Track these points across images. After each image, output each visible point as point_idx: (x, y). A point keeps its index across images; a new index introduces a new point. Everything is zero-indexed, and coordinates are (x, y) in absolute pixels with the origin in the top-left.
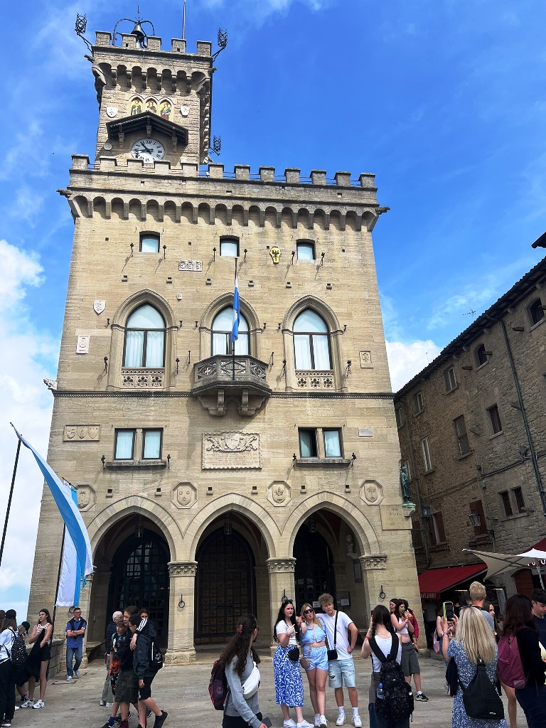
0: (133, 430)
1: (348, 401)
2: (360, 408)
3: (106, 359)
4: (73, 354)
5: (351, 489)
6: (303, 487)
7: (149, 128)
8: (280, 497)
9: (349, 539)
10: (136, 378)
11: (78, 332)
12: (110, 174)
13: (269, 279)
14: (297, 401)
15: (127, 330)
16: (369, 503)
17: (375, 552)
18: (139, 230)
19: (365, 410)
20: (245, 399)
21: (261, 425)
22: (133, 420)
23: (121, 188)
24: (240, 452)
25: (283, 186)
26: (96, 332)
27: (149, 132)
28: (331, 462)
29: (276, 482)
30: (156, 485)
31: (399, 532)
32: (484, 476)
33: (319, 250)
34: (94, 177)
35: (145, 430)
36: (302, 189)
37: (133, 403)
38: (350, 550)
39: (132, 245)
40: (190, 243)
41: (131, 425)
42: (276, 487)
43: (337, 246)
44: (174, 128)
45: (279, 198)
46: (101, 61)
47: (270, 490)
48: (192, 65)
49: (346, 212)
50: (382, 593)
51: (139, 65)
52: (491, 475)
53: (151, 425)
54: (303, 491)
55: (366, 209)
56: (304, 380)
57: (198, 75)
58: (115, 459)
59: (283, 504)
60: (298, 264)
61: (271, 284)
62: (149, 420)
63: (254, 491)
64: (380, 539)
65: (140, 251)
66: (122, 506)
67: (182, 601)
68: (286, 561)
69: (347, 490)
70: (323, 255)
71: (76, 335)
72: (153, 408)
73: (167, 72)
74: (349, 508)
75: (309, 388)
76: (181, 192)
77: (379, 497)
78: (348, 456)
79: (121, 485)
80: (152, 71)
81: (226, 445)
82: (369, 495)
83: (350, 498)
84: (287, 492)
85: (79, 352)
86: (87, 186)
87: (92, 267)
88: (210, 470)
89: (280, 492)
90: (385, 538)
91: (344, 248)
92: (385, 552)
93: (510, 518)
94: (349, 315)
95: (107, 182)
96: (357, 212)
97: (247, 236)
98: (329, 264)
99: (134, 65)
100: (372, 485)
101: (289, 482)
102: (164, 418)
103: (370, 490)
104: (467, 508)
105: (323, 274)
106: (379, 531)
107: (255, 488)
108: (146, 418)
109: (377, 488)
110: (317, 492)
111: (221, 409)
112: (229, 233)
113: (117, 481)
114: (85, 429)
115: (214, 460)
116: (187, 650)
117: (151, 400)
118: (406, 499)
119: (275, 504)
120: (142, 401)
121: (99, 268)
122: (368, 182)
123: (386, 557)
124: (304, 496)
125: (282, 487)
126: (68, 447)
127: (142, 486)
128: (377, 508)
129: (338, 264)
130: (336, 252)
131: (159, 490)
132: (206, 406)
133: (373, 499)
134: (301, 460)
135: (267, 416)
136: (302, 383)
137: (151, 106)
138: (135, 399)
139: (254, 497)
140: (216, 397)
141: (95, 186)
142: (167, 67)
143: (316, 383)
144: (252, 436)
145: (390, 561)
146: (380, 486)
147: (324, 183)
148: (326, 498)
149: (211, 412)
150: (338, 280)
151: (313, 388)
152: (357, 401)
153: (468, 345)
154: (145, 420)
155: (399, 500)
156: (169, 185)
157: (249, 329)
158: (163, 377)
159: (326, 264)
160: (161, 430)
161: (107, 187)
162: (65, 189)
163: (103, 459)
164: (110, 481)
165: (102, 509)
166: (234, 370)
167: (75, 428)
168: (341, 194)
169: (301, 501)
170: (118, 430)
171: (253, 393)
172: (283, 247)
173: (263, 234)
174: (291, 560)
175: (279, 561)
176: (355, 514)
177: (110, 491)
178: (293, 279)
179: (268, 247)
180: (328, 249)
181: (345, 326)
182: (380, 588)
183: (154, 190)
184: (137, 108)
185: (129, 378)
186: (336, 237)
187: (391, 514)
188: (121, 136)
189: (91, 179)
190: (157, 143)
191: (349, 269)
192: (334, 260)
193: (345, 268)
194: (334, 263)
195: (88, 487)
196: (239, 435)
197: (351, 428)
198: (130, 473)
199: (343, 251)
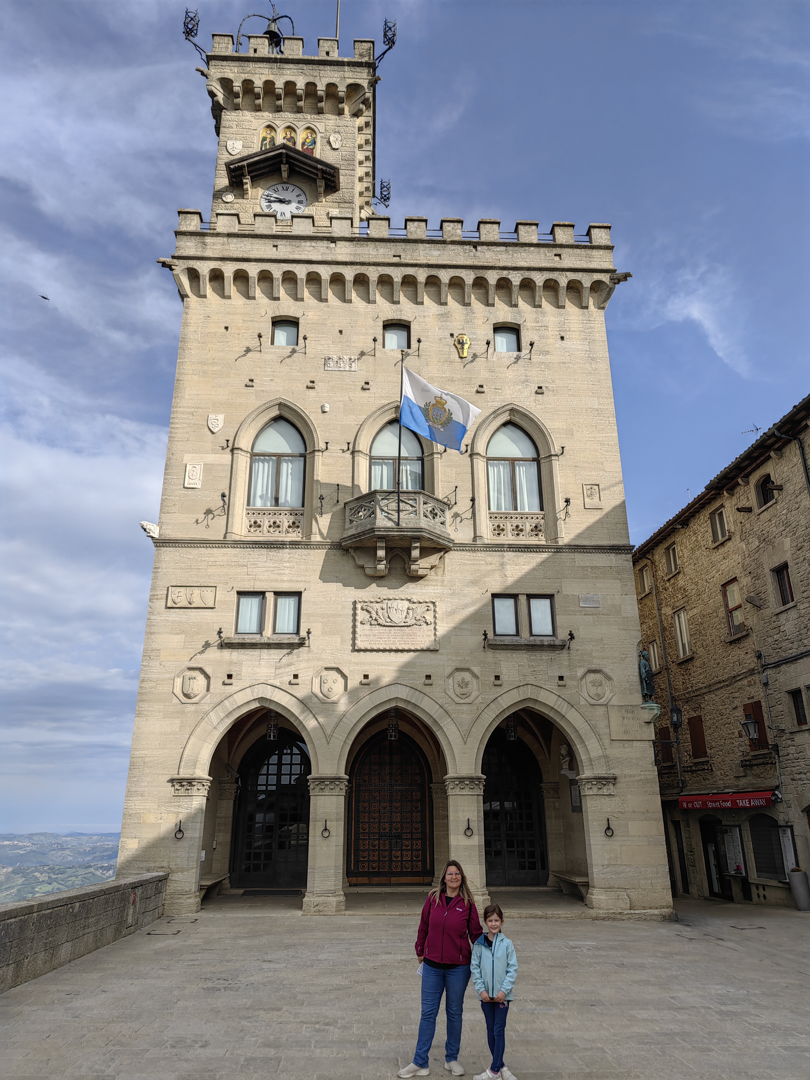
0: (262, 594)
1: (565, 557)
2: (582, 567)
3: (223, 496)
4: (180, 489)
5: (566, 681)
6: (497, 678)
7: (284, 168)
8: (464, 691)
9: (563, 752)
10: (266, 522)
11: (187, 458)
12: (230, 235)
13: (452, 380)
14: (490, 556)
15: (253, 455)
16: (593, 702)
17: (601, 771)
18: (271, 314)
19: (589, 570)
20: (415, 553)
21: (439, 590)
22: (260, 580)
23: (245, 256)
24: (407, 626)
25: (475, 245)
26: (212, 458)
27: (285, 175)
28: (538, 643)
29: (458, 670)
30: (293, 670)
31: (635, 744)
32: (765, 667)
33: (526, 338)
34: (209, 240)
35: (278, 594)
36: (503, 248)
37: (261, 555)
38: (565, 766)
39: (260, 336)
40: (341, 332)
41: (258, 587)
42: (459, 676)
43: (552, 332)
44: (319, 166)
45: (469, 262)
46: (219, 75)
47: (451, 681)
48: (347, 75)
49: (566, 281)
50: (609, 828)
51: (271, 78)
52: (777, 665)
53: (285, 587)
54: (498, 682)
55: (597, 277)
56: (502, 527)
57: (354, 88)
58: (236, 633)
59: (467, 700)
60: (495, 359)
62: (282, 581)
63: (428, 682)
64: (608, 752)
65: (272, 343)
66: (247, 696)
67: (326, 829)
68: (472, 779)
69: (561, 683)
70: (532, 344)
71: (184, 462)
72: (287, 565)
73: (311, 86)
74: (563, 708)
75: (509, 538)
76: (329, 258)
77: (608, 694)
78: (563, 635)
79: (244, 669)
80: (290, 86)
81: (389, 617)
82: (593, 691)
83: (566, 693)
84: (474, 684)
85: (188, 486)
86: (199, 254)
87: (205, 368)
88: (366, 650)
89: (463, 684)
90: (615, 751)
91: (563, 334)
92: (615, 772)
93: (804, 728)
94: (570, 433)
95: (227, 247)
96: (583, 282)
97: (421, 320)
98: (540, 358)
99: (264, 78)
100: (598, 676)
101: (476, 669)
102: (304, 579)
103: (594, 683)
104: (740, 713)
105: (533, 374)
106: (607, 742)
107: (428, 677)
108: (279, 578)
109: (604, 681)
110: (517, 684)
111: (381, 567)
112: (396, 316)
113: (240, 663)
114: (197, 591)
115: (371, 638)
116: (334, 893)
117: (285, 553)
118: (646, 697)
119: (458, 700)
120: (273, 553)
121: (215, 368)
122: (600, 237)
123: (615, 779)
124: (498, 689)
125: (467, 676)
126: (174, 615)
127: (273, 671)
128: (603, 709)
129: (554, 358)
130: (551, 341)
131: (296, 676)
132: (360, 562)
133: (599, 697)
134: (495, 640)
135: (447, 577)
136: (499, 530)
137: (289, 136)
138: (264, 551)
139: (427, 690)
140: (374, 550)
141: (208, 253)
142: (311, 80)
143: (518, 530)
144: (424, 605)
145: (621, 785)
146: (609, 678)
147: (535, 240)
148: (529, 693)
149: (368, 571)
150: (553, 381)
151: (514, 538)
152: (578, 556)
153: (747, 476)
154: (276, 581)
155: (637, 698)
156: (312, 248)
157: (423, 453)
158: (302, 522)
159: (535, 358)
160: (298, 594)
161: (226, 254)
162: (168, 260)
163: (220, 632)
164: (231, 663)
165: (219, 700)
166: (399, 511)
167: (182, 589)
168: (559, 255)
169: (494, 697)
170: (240, 594)
171: (426, 544)
172: (474, 334)
173: (444, 316)
174: (479, 779)
175: (461, 780)
176: (573, 716)
177: (230, 676)
178: (487, 380)
179: (452, 335)
180: (540, 337)
181: (563, 448)
182: (605, 822)
183: (291, 257)
184: (268, 140)
185: (255, 522)
186: (552, 319)
187: (623, 718)
188: (247, 180)
189: (204, 244)
190: (297, 189)
191: (570, 365)
192: (547, 353)
193: (564, 363)
194: (548, 357)
195: (201, 670)
196: (406, 604)
197: (568, 595)
198: (256, 652)
199: (562, 338)
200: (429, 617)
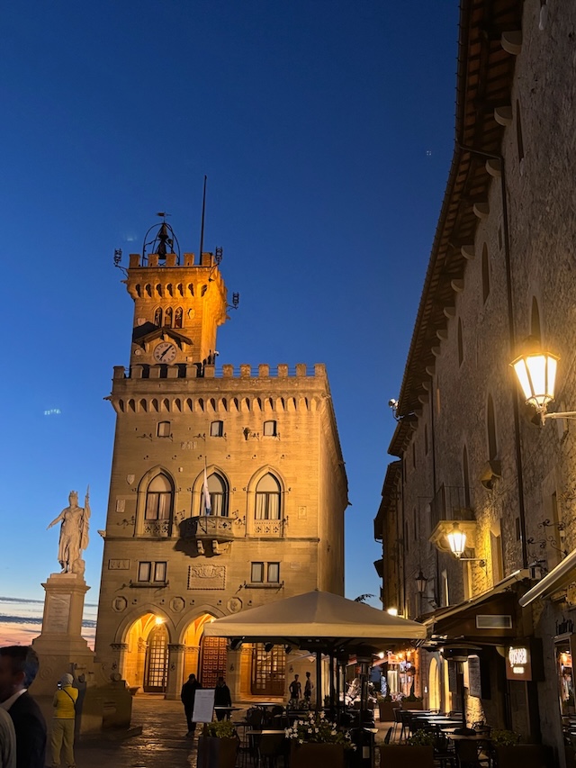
0: (150, 563)
1: (287, 543)
2: (294, 548)
3: (133, 517)
6: (251, 602)
10: (152, 527)
11: (118, 497)
12: (138, 380)
13: (241, 453)
14: (252, 543)
18: (157, 420)
19: (296, 549)
20: (215, 545)
22: (149, 556)
23: (145, 391)
24: (212, 578)
26: (129, 497)
27: (165, 339)
29: (233, 598)
30: (162, 598)
33: (279, 428)
34: (128, 383)
35: (156, 563)
37: (150, 544)
40: (190, 428)
41: (148, 559)
43: (292, 424)
45: (252, 389)
47: (229, 603)
48: (197, 277)
49: (299, 398)
53: (160, 560)
54: (250, 604)
55: (315, 395)
56: (260, 528)
58: (138, 581)
59: (236, 612)
61: (243, 457)
63: (220, 603)
65: (158, 435)
66: (142, 610)
71: (117, 499)
72: (161, 549)
76: (184, 390)
78: (281, 582)
79: (142, 598)
80: (169, 286)
81: (204, 574)
84: (239, 604)
85: (118, 511)
86: (123, 391)
88: (193, 589)
89: (236, 605)
94: (295, 479)
95: (137, 386)
97: (228, 420)
98: (286, 439)
101: (242, 598)
102: (168, 555)
105: (281, 448)
107: (220, 601)
111: (200, 551)
112: (216, 419)
113: (140, 595)
114: (121, 561)
115: (196, 583)
117: (160, 543)
119: (232, 612)
120: (155, 543)
121: (131, 451)
122: (319, 371)
125: (237, 601)
126: (112, 573)
127: (154, 598)
129: (290, 439)
130: (291, 429)
131: (163, 601)
132: (192, 548)
134: (251, 585)
135: (232, 554)
136: (258, 530)
137: (169, 312)
138: (151, 542)
139: (219, 607)
141: (127, 391)
143: (267, 530)
147: (285, 375)
150: (290, 451)
151: (265, 534)
152: (292, 543)
157: (226, 490)
158: (169, 527)
159: (281, 440)
161: (136, 391)
163: (131, 580)
164: (136, 594)
165: (131, 611)
166: (207, 526)
167: (116, 561)
170: (140, 563)
171: (220, 539)
172: (253, 427)
177: (135, 601)
178: (258, 452)
179: (243, 428)
180: (285, 428)
181: (289, 489)
183: (167, 390)
184: (158, 315)
185: (148, 528)
186: (292, 417)
188: (147, 345)
189: (126, 385)
190: (172, 346)
191: (299, 443)
193: (296, 442)
195: (124, 598)
196: (212, 567)
197: (285, 563)
198: (146, 590)
200: (222, 574)
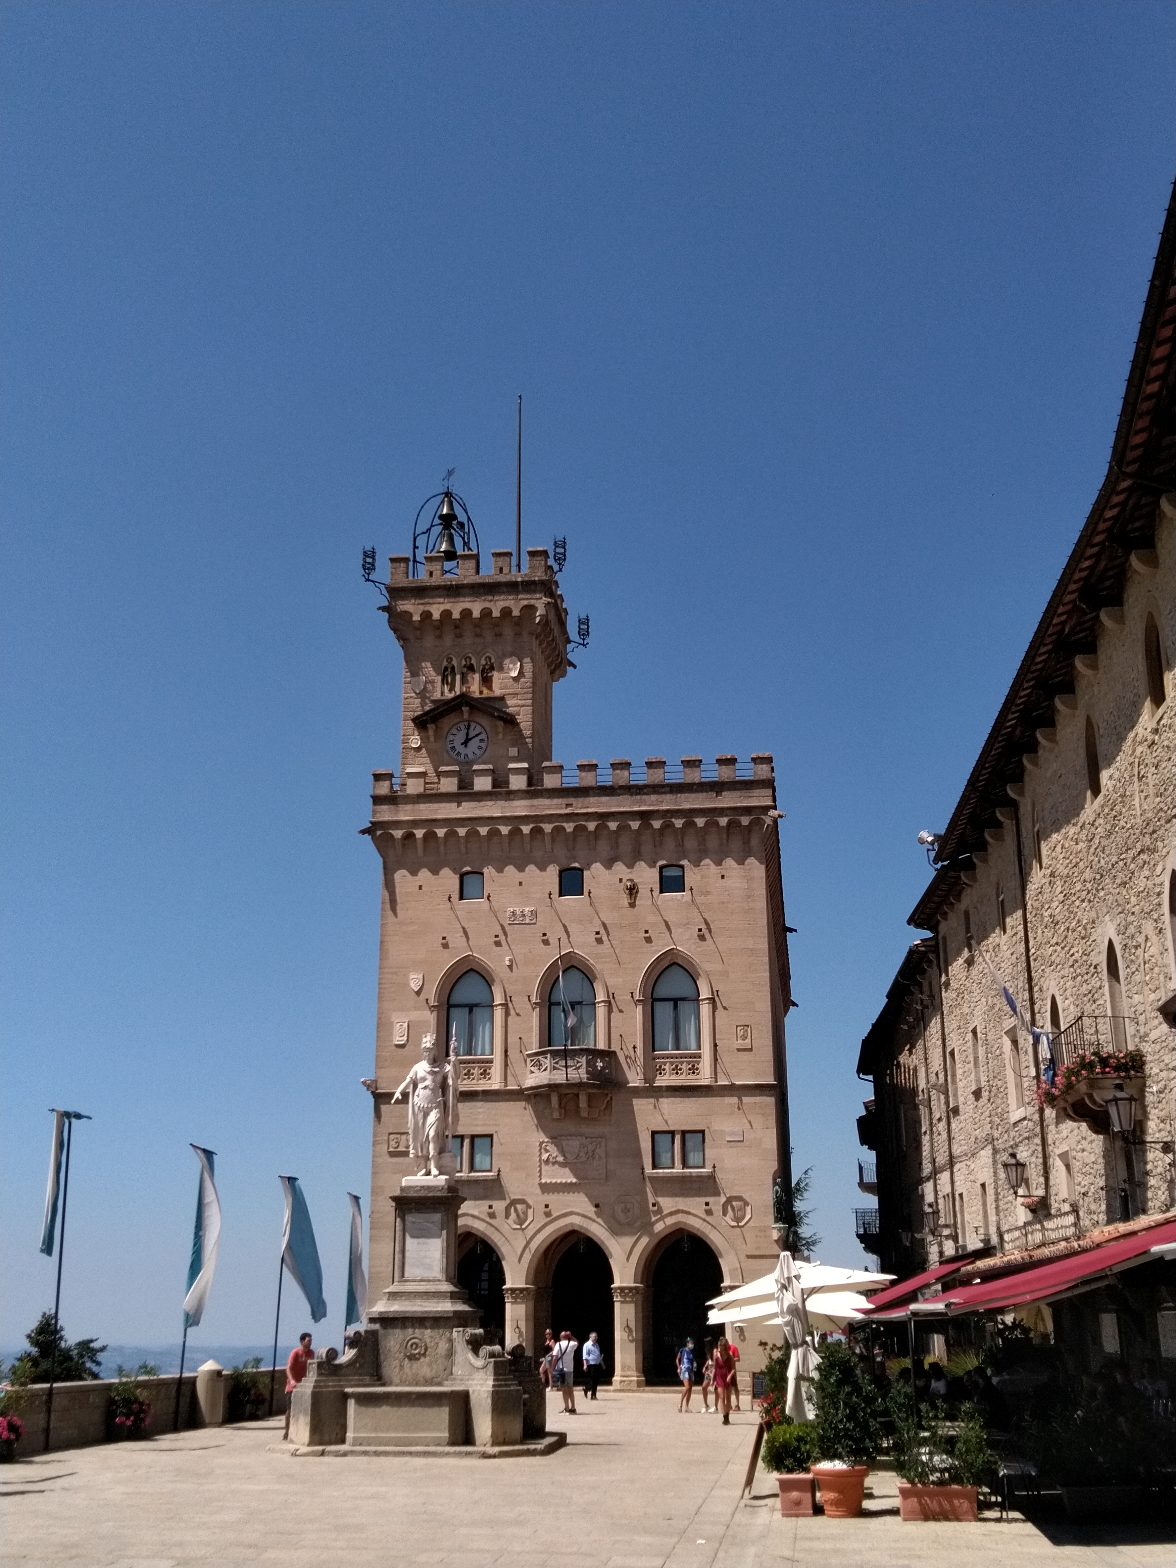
2: (730, 1104)
4: (391, 1046)
5: (711, 1207)
6: (654, 1204)
7: (465, 709)
11: (396, 1015)
13: (621, 926)
14: (651, 1096)
15: (450, 1006)
16: (735, 1223)
18: (459, 869)
19: (736, 1106)
20: (582, 1104)
21: (607, 1128)
23: (433, 818)
24: (580, 1163)
25: (641, 788)
27: (466, 716)
28: (689, 1173)
30: (488, 1202)
31: (766, 1259)
33: (689, 878)
34: (400, 804)
35: (474, 1137)
36: (666, 789)
39: (450, 897)
40: (521, 884)
42: (623, 1204)
43: (713, 871)
45: (635, 809)
46: (400, 608)
47: (616, 1208)
48: (520, 596)
49: (726, 822)
51: (448, 608)
53: (479, 1131)
54: (655, 1209)
55: (755, 814)
56: (663, 1066)
60: (659, 903)
61: (623, 935)
62: (477, 1125)
63: (597, 1209)
64: (742, 1265)
65: (461, 898)
68: (633, 1289)
69: (708, 1207)
71: (392, 1021)
72: (481, 1111)
73: (486, 614)
74: (709, 1230)
75: (669, 1078)
76: (509, 814)
77: (747, 1217)
78: (710, 1166)
80: (466, 613)
81: (564, 1155)
82: (733, 1215)
83: (710, 1218)
84: (635, 1210)
85: (397, 1043)
86: (393, 819)
88: (546, 1184)
89: (627, 1209)
90: (749, 1265)
91: (723, 873)
94: (724, 973)
95: (417, 808)
96: (741, 821)
97: (593, 866)
98: (702, 899)
99: (442, 608)
100: (739, 1202)
101: (636, 1198)
102: (494, 1122)
103: (734, 1208)
105: (694, 914)
106: (743, 1257)
107: (598, 1204)
108: (475, 1122)
109: (744, 1206)
110: (671, 1209)
111: (555, 1114)
112: (571, 864)
115: (550, 1173)
117: (479, 1100)
118: (778, 1220)
120: (469, 1100)
121: (414, 927)
122: (761, 768)
124: (655, 1215)
125: (629, 1203)
126: (394, 1158)
127: (472, 1202)
129: (714, 899)
130: (712, 880)
131: (490, 1207)
132: (540, 1108)
133: (740, 1219)
134: (653, 1173)
135: (614, 1116)
136: (661, 1069)
139: (596, 1216)
142: (486, 606)
143: (678, 1069)
144: (595, 1139)
146: (749, 1203)
147: (697, 778)
148: (680, 1218)
149: (547, 1115)
150: (712, 923)
151: (673, 1077)
154: (472, 1126)
156: (492, 805)
157: (595, 998)
158: (492, 1069)
159: (696, 901)
160: (491, 1136)
161: (417, 818)
166: (567, 1068)
167: (398, 1136)
168: (721, 795)
171: (594, 1092)
172: (641, 877)
173: (614, 861)
174: (638, 1289)
175: (624, 1289)
176: (714, 1237)
178: (652, 924)
179: (621, 880)
183: (474, 815)
186: (714, 856)
187: (757, 1236)
188: (431, 728)
189: (398, 808)
190: (478, 728)
191: (729, 905)
192: (708, 893)
193: (723, 903)
194: (709, 897)
197: (716, 1131)
199: (723, 877)
200: (599, 1156)
